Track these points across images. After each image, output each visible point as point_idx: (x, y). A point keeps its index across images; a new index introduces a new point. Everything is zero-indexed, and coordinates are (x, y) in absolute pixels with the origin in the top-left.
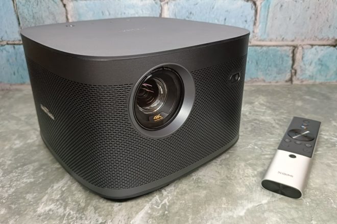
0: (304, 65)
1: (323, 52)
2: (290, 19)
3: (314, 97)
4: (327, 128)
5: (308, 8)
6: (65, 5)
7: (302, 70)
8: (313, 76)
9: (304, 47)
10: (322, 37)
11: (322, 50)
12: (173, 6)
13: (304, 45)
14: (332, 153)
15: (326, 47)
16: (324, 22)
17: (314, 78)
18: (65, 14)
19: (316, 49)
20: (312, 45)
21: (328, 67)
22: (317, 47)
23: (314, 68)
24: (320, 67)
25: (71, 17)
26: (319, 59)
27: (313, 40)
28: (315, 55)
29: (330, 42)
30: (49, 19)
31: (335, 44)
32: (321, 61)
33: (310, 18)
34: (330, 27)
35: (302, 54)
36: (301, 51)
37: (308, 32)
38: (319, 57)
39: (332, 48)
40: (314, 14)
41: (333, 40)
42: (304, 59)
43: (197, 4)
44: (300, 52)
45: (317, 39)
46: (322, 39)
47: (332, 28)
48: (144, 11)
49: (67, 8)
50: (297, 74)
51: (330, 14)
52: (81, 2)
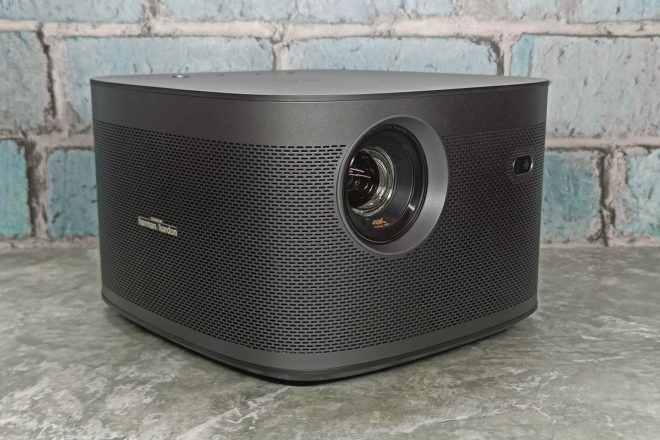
0: (634, 196)
2: (585, 84)
5: (629, 57)
6: (46, 49)
7: (628, 210)
9: (628, 151)
12: (301, 54)
13: (628, 146)
18: (45, 69)
20: (649, 148)
25: (60, 75)
27: (650, 134)
30: (7, 79)
33: (637, 82)
35: (623, 167)
36: (622, 161)
37: (634, 116)
40: (643, 71)
42: (630, 182)
43: (358, 49)
44: (619, 165)
48: (233, 64)
49: (51, 53)
50: (617, 222)
52: (85, 41)
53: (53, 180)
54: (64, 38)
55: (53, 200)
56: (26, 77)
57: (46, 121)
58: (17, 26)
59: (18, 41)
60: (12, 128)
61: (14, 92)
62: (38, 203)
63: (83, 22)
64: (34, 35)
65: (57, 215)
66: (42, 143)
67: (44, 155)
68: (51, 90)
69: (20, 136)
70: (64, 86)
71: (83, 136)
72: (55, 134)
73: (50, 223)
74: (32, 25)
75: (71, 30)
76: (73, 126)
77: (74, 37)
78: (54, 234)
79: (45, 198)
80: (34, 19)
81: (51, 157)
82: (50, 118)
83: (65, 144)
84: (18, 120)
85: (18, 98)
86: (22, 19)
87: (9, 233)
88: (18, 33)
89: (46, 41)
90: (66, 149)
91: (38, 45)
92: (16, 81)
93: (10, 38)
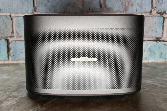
1: (150, 44)
3: (147, 68)
4: (154, 80)
6: (12, 19)
8: (147, 58)
10: (148, 36)
11: (150, 43)
14: (155, 90)
15: (152, 41)
16: (149, 28)
17: (148, 59)
18: (12, 23)
19: (146, 42)
21: (154, 53)
22: (147, 41)
23: (147, 53)
24: (150, 53)
25: (15, 25)
26: (149, 48)
28: (146, 46)
29: (153, 39)
30: (3, 26)
31: (156, 40)
32: (150, 49)
34: (152, 30)
38: (149, 47)
39: (155, 42)
41: (155, 38)
45: (146, 37)
46: (149, 37)
47: (153, 31)
49: (13, 20)
51: (151, 24)
52: (20, 17)
53: (13, 48)
54: (16, 17)
55: (13, 52)
56: (7, 25)
57: (12, 35)
58: (6, 14)
59: (6, 18)
60: (4, 36)
61: (5, 28)
62: (9, 53)
63: (20, 13)
64: (9, 16)
65: (14, 56)
66: (10, 40)
67: (11, 42)
68: (13, 28)
69: (6, 38)
70: (15, 27)
71: (19, 38)
72: (13, 38)
73: (12, 57)
74: (9, 14)
75: (17, 15)
76: (17, 36)
77: (18, 17)
78: (13, 60)
79: (11, 52)
80: (9, 13)
81: (13, 43)
82: (12, 34)
83: (16, 40)
84: (6, 35)
85: (6, 30)
86: (7, 13)
87: (3, 59)
88: (6, 16)
89: (12, 17)
90: (16, 41)
91: (10, 18)
92: (5, 26)
93: (4, 17)
